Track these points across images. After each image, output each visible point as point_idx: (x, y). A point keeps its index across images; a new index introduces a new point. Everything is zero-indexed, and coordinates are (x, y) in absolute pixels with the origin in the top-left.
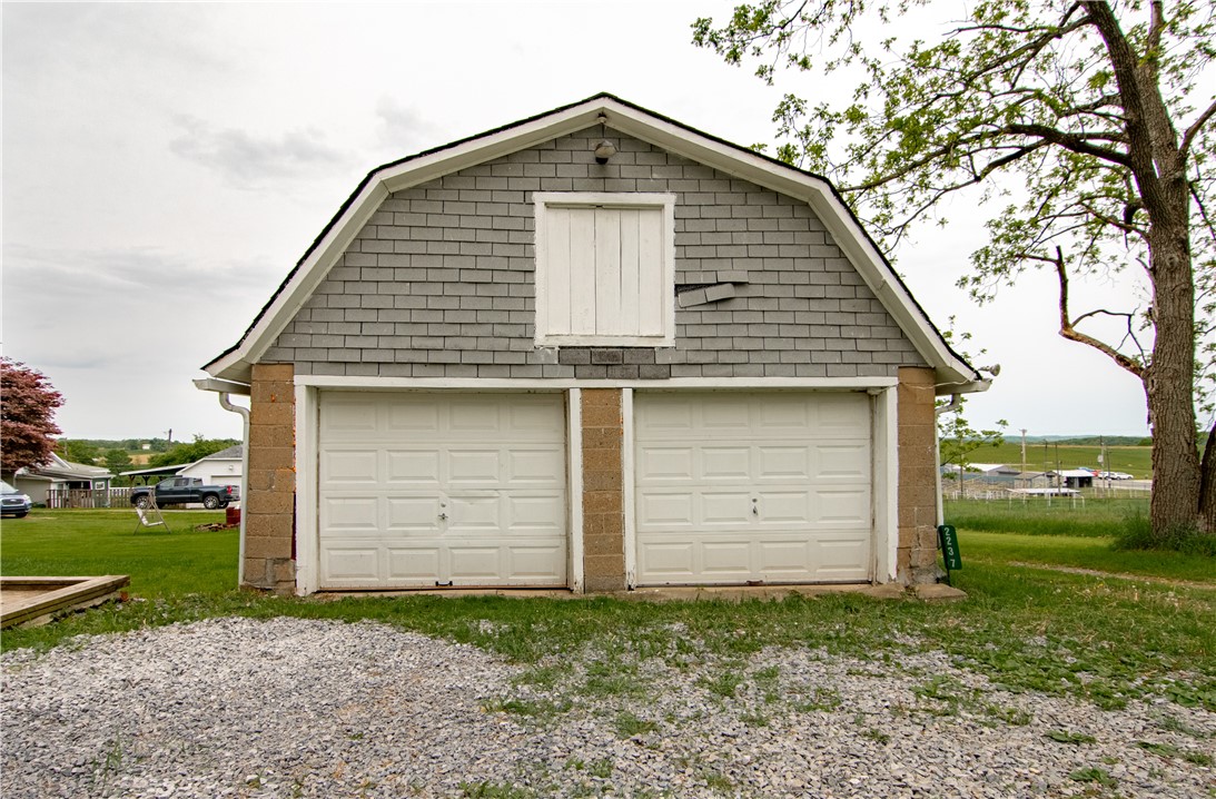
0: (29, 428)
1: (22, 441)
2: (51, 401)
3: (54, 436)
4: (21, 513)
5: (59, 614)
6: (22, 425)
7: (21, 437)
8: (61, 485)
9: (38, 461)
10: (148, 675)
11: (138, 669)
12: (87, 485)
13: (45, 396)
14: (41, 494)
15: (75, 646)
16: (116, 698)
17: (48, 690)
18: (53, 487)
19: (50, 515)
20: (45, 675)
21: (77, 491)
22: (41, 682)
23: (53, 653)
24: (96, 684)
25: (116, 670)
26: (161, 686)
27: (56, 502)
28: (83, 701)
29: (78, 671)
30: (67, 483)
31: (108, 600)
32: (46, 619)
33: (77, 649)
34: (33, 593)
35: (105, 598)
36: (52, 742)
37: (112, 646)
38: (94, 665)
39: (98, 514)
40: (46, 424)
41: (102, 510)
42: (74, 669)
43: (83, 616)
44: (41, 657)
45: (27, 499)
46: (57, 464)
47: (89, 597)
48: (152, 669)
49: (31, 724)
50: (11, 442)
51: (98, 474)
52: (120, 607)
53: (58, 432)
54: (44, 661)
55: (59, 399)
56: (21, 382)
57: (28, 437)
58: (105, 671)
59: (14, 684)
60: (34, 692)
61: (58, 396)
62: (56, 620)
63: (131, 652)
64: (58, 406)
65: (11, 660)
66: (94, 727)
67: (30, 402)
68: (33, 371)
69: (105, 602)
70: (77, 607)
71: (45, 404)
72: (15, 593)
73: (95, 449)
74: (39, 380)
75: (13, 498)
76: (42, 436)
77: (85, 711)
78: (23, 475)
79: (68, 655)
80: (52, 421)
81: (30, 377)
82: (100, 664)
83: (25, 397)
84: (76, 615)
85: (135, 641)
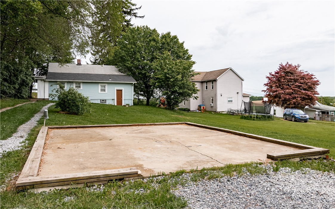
0: (309, 93)
1: (307, 97)
2: (316, 83)
3: (317, 96)
4: (306, 121)
5: (302, 158)
6: (307, 92)
7: (306, 96)
8: (319, 112)
9: (311, 104)
10: (327, 193)
11: (324, 189)
12: (328, 113)
13: (314, 82)
14: (312, 115)
15: (304, 172)
16: (312, 197)
17: (291, 185)
18: (317, 113)
19: (315, 122)
20: (292, 180)
21: (324, 115)
22: (290, 182)
23: (296, 172)
24: (307, 189)
25: (315, 186)
26: (331, 199)
27: (317, 118)
28: (300, 194)
29: (303, 181)
30: (321, 112)
31: (321, 157)
32: (298, 159)
33: (305, 173)
34: (296, 149)
35: (320, 156)
36: (286, 206)
37: (317, 176)
38: (308, 182)
39: (331, 124)
40: (314, 91)
41: (333, 123)
42: (301, 181)
43: (310, 161)
44: (293, 172)
45: (308, 116)
46: (318, 105)
47: (313, 155)
48: (329, 191)
49: (283, 196)
50: (304, 98)
51: (332, 109)
52: (325, 161)
53: (318, 94)
54: (293, 174)
55: (318, 83)
56: (307, 77)
57: (308, 96)
58: (312, 185)
59: (282, 179)
60: (287, 185)
61: (318, 81)
62: (301, 160)
63: (324, 180)
64: (318, 85)
65: (283, 171)
66: (301, 206)
67: (309, 84)
68: (310, 74)
69: (319, 158)
70: (309, 157)
71: (314, 84)
72: (291, 148)
73: (332, 100)
74: (312, 77)
75: (303, 116)
76: (313, 95)
77: (300, 198)
78: (307, 108)
79: (301, 174)
80: (316, 90)
81: (309, 76)
82: (311, 182)
83: (308, 82)
84: (308, 160)
85: (326, 176)
